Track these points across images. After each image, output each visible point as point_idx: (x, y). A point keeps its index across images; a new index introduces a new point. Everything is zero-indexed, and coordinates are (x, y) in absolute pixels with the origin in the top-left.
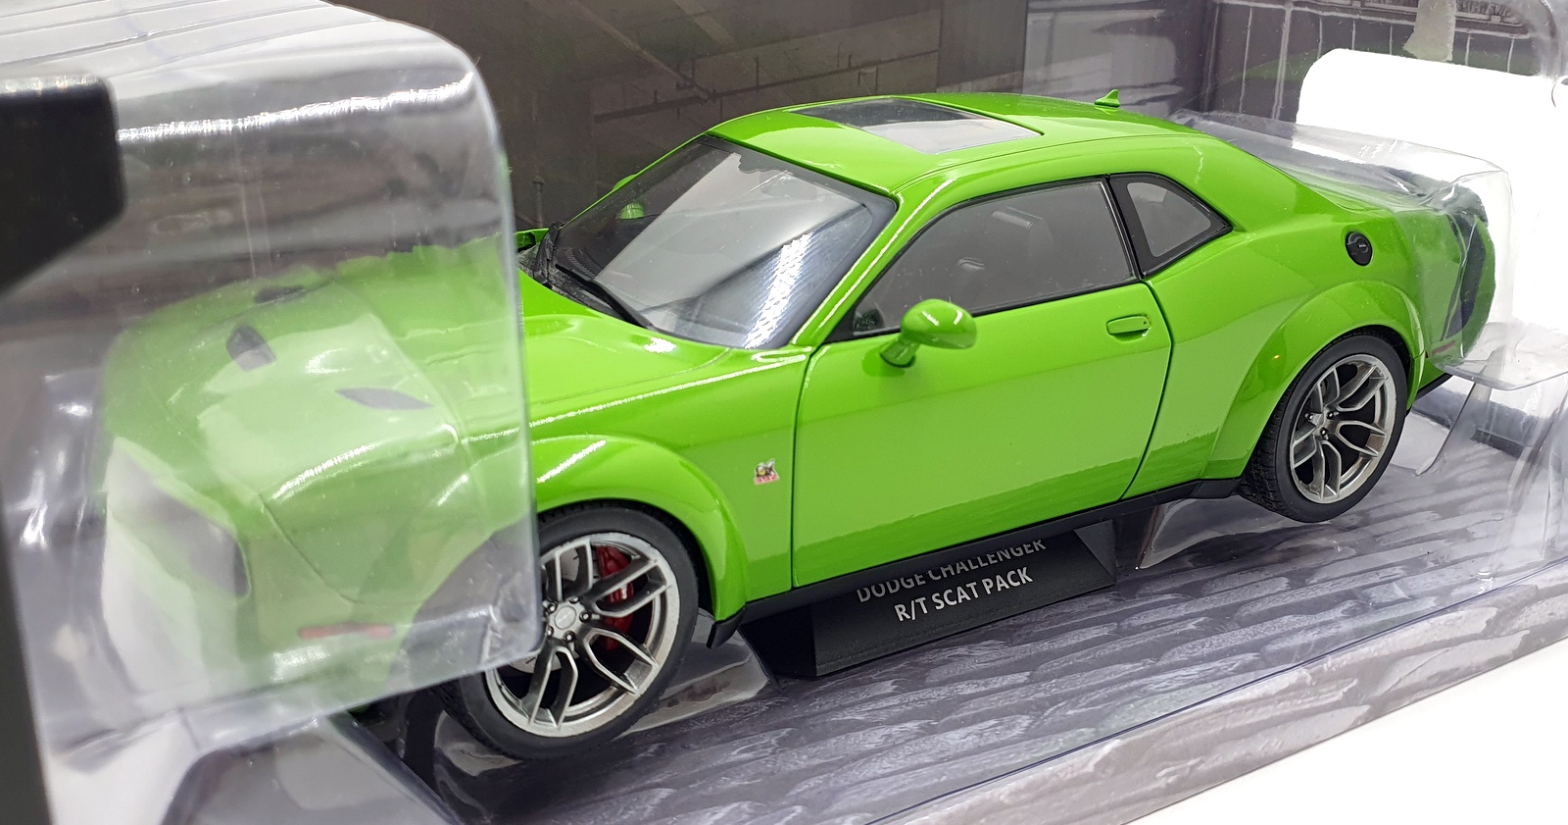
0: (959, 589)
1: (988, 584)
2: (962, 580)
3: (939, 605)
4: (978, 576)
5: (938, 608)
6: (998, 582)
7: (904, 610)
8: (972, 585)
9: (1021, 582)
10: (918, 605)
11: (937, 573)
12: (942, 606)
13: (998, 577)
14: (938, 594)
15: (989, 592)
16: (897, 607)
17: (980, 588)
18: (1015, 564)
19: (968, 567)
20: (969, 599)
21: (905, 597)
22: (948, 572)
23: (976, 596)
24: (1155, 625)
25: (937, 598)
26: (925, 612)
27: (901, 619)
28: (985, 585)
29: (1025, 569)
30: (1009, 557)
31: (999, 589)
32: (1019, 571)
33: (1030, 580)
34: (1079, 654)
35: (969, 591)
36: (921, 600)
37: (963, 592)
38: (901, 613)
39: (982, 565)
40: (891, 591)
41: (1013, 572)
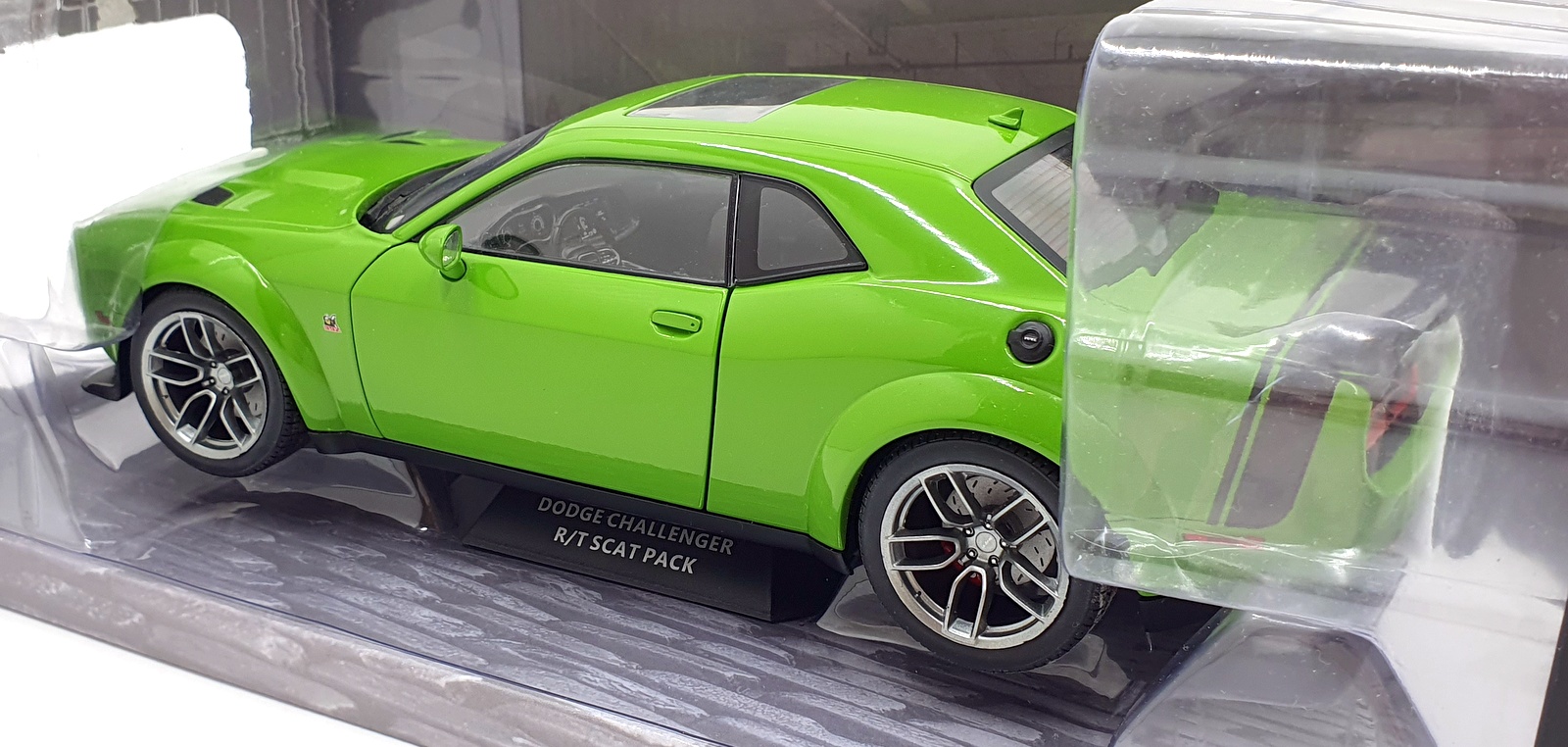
0: (623, 544)
1: (651, 553)
2: (629, 538)
3: (595, 546)
4: (646, 542)
5: (591, 548)
6: (661, 557)
7: (564, 534)
8: (635, 547)
9: (681, 568)
10: (578, 537)
11: (616, 521)
12: (597, 548)
13: (664, 554)
14: (601, 538)
15: (645, 560)
16: (560, 529)
17: (640, 553)
18: (689, 551)
19: (647, 530)
20: (623, 555)
21: (573, 525)
22: (625, 526)
23: (631, 557)
24: (711, 656)
25: (598, 540)
26: (579, 545)
27: (556, 539)
28: (647, 552)
29: (694, 560)
30: (689, 543)
31: (656, 563)
32: (688, 558)
33: (690, 571)
34: (612, 632)
35: (628, 550)
36: (583, 534)
37: (623, 548)
38: (559, 535)
39: (660, 536)
40: (567, 515)
41: (681, 557)
